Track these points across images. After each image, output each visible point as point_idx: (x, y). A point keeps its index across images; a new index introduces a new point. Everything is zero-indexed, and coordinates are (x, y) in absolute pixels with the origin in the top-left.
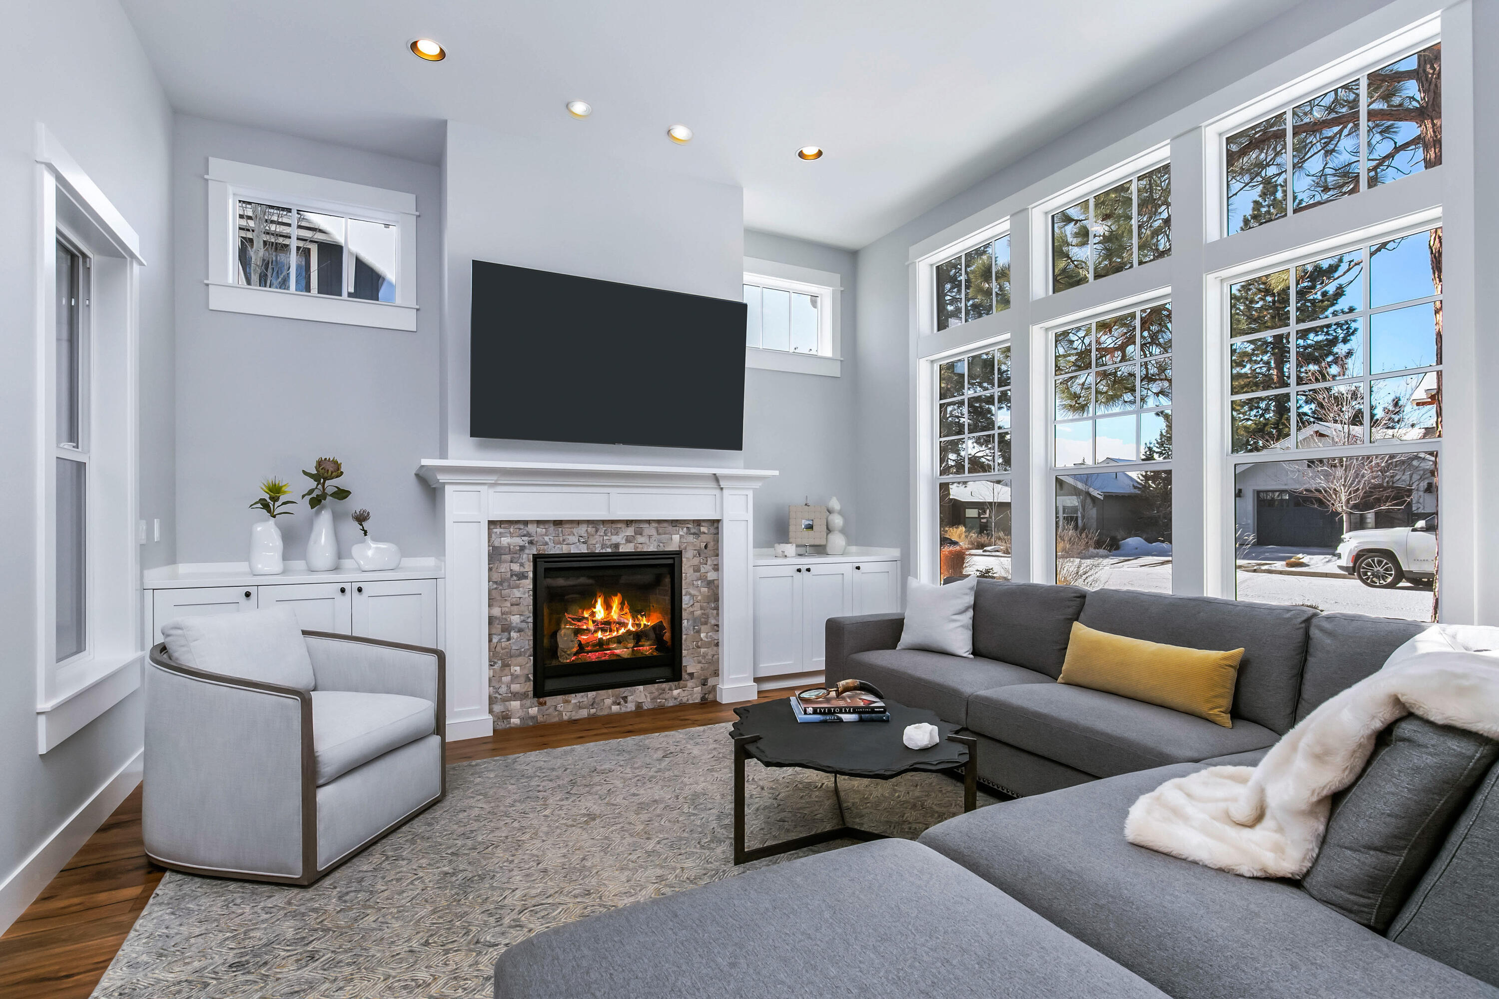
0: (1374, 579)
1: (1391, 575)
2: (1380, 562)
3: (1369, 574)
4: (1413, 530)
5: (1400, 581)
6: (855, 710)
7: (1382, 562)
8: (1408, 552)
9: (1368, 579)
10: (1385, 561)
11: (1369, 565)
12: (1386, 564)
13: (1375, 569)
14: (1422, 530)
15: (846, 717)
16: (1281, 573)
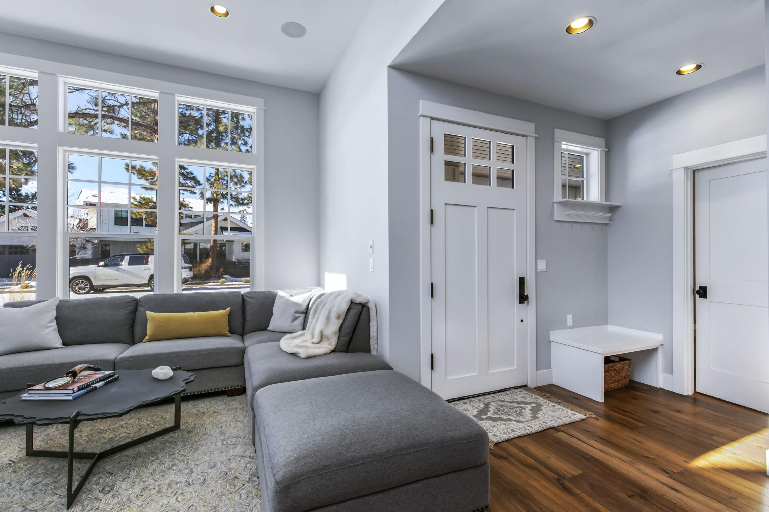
0: (79, 291)
1: (88, 288)
2: (82, 282)
3: (77, 288)
4: (98, 266)
5: (90, 291)
6: (101, 380)
7: (83, 282)
8: (95, 276)
9: (76, 291)
10: (85, 281)
11: (77, 284)
12: (86, 283)
13: (80, 286)
14: (102, 266)
15: (98, 385)
16: (18, 292)
